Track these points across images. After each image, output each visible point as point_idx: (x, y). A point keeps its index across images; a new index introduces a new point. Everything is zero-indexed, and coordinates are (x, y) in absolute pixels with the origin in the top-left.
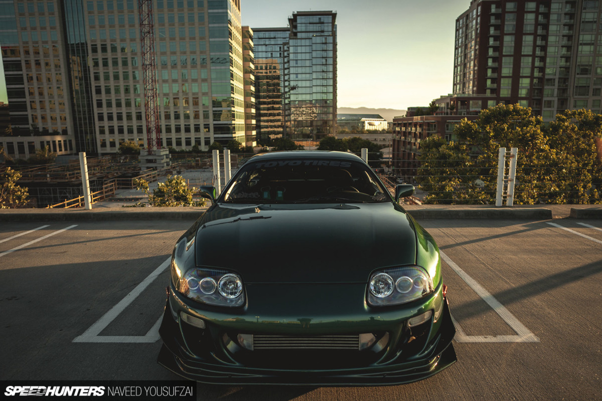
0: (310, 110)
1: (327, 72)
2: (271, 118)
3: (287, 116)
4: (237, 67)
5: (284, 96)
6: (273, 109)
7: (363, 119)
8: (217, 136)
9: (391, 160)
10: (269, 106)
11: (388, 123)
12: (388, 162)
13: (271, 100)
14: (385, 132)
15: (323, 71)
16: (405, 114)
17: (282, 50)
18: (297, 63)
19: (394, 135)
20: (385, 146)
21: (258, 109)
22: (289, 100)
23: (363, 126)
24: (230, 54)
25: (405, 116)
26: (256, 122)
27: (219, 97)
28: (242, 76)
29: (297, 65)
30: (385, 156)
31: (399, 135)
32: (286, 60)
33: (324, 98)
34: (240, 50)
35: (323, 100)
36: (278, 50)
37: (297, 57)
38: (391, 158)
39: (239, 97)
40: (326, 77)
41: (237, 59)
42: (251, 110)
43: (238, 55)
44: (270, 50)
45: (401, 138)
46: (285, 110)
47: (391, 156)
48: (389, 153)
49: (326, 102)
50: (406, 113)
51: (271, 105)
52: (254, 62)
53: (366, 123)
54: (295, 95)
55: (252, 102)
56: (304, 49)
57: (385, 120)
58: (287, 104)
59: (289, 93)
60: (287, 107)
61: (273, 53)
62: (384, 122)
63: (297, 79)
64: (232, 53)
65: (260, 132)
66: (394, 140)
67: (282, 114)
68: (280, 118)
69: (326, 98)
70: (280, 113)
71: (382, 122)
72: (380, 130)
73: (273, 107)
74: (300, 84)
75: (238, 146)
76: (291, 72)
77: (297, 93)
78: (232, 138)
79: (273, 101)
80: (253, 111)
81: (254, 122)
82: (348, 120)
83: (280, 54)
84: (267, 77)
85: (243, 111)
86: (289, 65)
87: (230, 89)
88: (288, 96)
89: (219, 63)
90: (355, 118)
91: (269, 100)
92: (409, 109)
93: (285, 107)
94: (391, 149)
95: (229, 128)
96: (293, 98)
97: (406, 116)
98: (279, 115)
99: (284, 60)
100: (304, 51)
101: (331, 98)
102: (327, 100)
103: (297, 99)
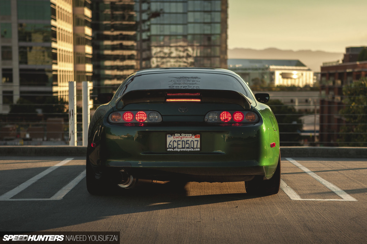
0: (184, 51)
2: (118, 63)
3: (145, 59)
5: (141, 28)
6: (122, 47)
7: (272, 67)
8: (26, 89)
9: (317, 134)
10: (115, 43)
11: (316, 74)
12: (313, 137)
13: (118, 32)
14: (308, 89)
16: (340, 59)
19: (323, 92)
20: (308, 112)
21: (96, 47)
22: (149, 34)
23: (272, 80)
25: (341, 62)
26: (94, 68)
30: (305, 128)
31: (331, 93)
33: (206, 32)
35: (204, 34)
38: (317, 132)
39: (64, 26)
42: (84, 49)
45: (333, 98)
46: (140, 50)
47: (318, 128)
48: (314, 124)
49: (209, 39)
50: (343, 56)
51: (119, 42)
53: (277, 74)
54: (159, 26)
55: (86, 35)
57: (309, 70)
58: (144, 41)
59: (148, 23)
60: (145, 45)
62: (308, 73)
65: (99, 85)
66: (322, 102)
67: (136, 58)
68: (133, 63)
69: (209, 32)
70: (132, 55)
71: (304, 73)
72: (301, 85)
73: (121, 44)
74: (167, 7)
75: (64, 107)
77: (162, 22)
78: (52, 93)
79: (121, 34)
80: (89, 50)
81: (89, 68)
82: (246, 69)
85: (72, 50)
88: (147, 28)
90: (257, 65)
91: (116, 33)
92: (348, 49)
93: (141, 46)
94: (318, 117)
95: (46, 77)
96: (154, 30)
97: (343, 61)
98: (130, 57)
101: (218, 31)
102: (211, 35)
103: (162, 33)
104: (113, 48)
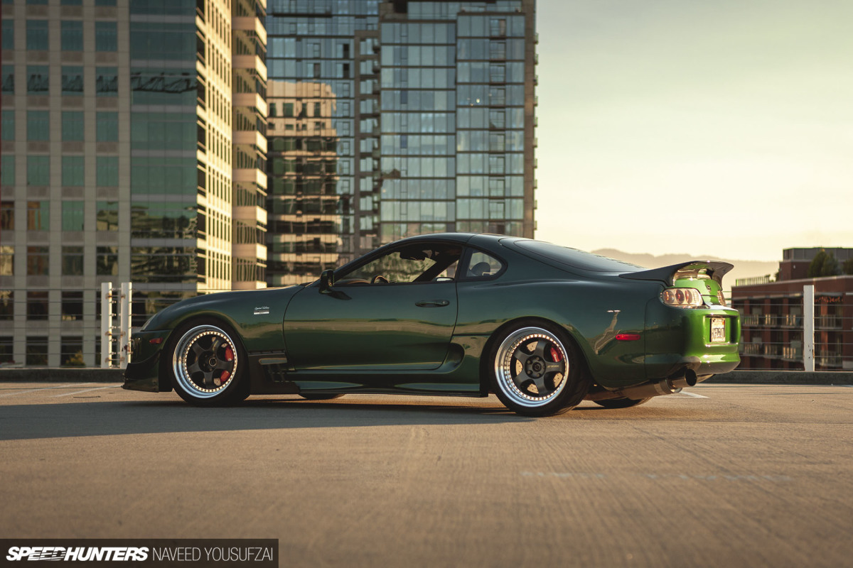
1: (504, 130)
4: (218, 110)
5: (356, 207)
10: (305, 238)
13: (311, 218)
15: (492, 129)
17: (352, 55)
18: (404, 100)
21: (272, 247)
22: (376, 220)
24: (199, 66)
25: (773, 278)
27: (162, 204)
28: (229, 138)
29: (404, 107)
32: (366, 87)
33: (493, 216)
34: (226, 53)
35: (490, 221)
36: (340, 55)
37: (407, 81)
39: (217, 205)
40: (500, 148)
41: (217, 83)
42: (255, 250)
43: (218, 70)
44: (310, 56)
49: (501, 230)
50: (778, 267)
51: (311, 237)
52: (269, 94)
54: (396, 204)
55: (258, 223)
56: (428, 56)
59: (375, 198)
60: (365, 242)
61: (323, 62)
63: (404, 152)
64: (204, 64)
69: (500, 216)
73: (317, 241)
74: (413, 167)
76: (386, 128)
77: (404, 196)
79: (317, 221)
80: (261, 252)
83: (346, 67)
84: (298, 143)
85: (229, 253)
86: (379, 104)
87: (194, 179)
88: (370, 208)
89: (163, 90)
91: (305, 219)
92: (787, 253)
96: (389, 213)
97: (778, 276)
99: (357, 88)
100: (428, 61)
101: (519, 214)
102: (504, 221)
103: (404, 219)
104: (299, 249)
